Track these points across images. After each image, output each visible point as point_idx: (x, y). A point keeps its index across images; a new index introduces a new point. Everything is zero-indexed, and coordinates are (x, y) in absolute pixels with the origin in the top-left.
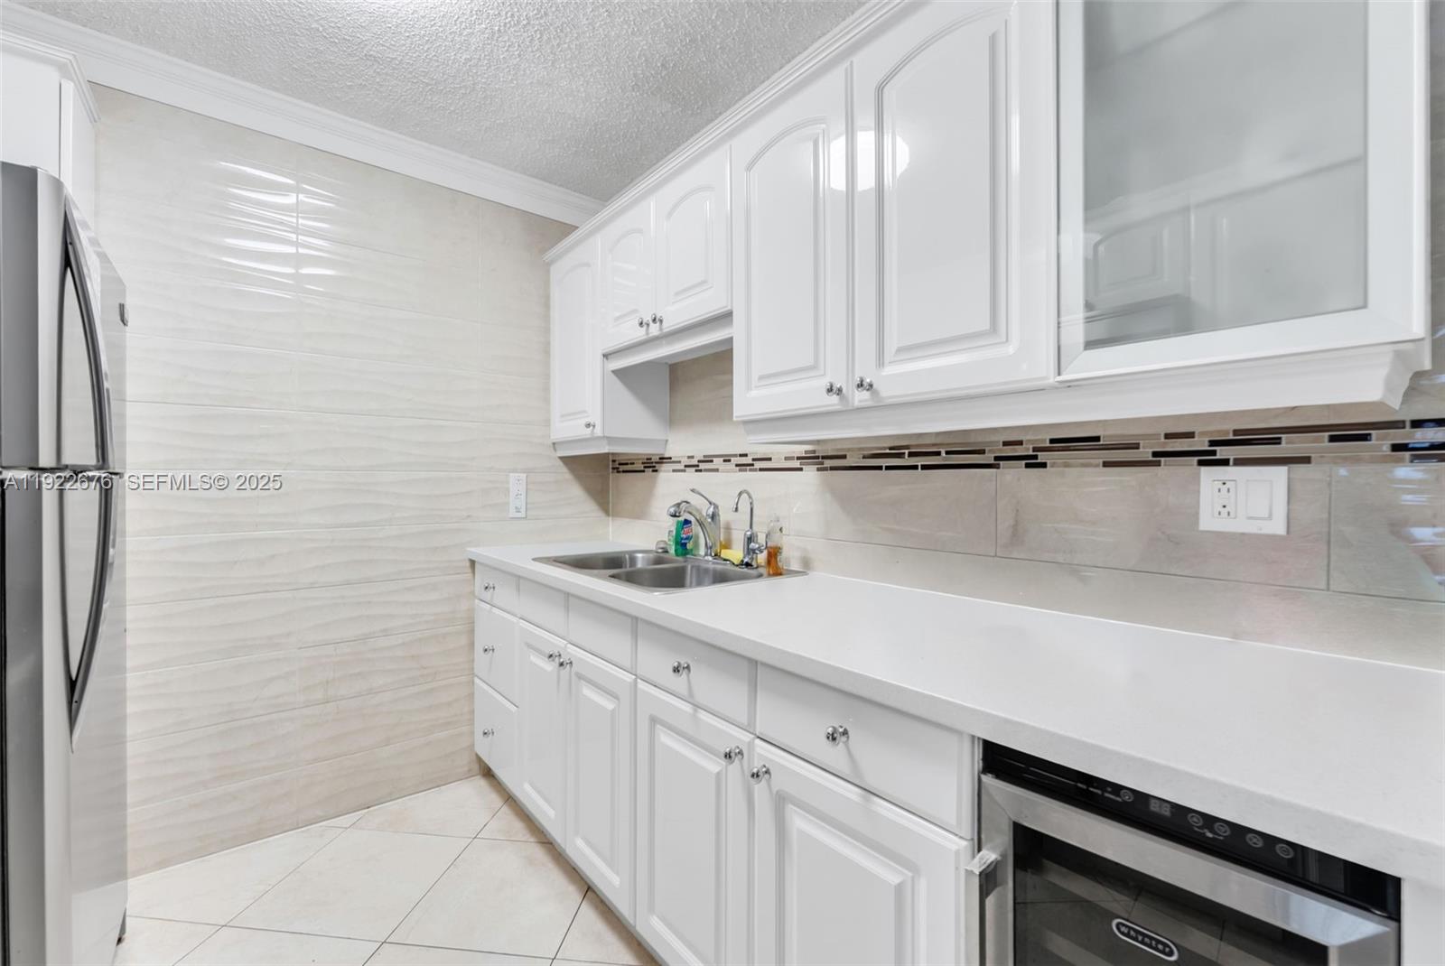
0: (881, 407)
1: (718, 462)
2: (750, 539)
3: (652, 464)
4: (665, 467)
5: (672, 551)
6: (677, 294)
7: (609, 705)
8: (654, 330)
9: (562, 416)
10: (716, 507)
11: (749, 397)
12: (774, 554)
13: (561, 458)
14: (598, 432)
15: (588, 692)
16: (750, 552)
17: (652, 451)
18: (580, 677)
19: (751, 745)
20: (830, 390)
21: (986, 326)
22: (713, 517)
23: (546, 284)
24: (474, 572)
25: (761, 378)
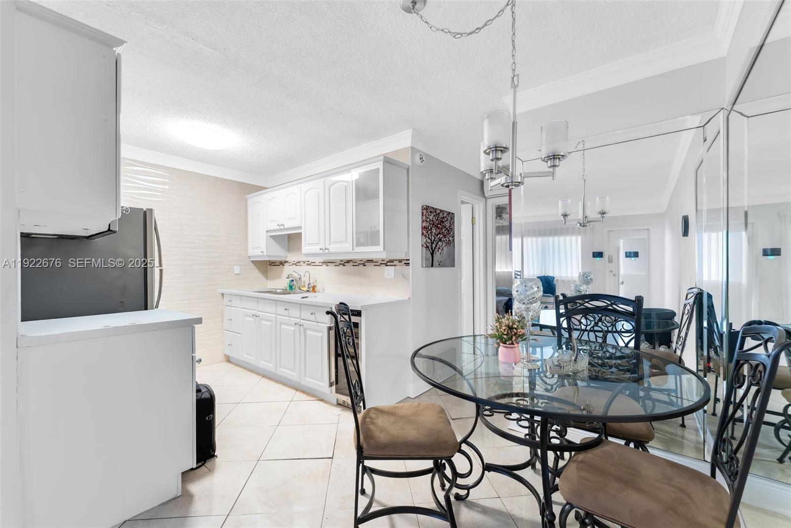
0: (330, 253)
1: (302, 263)
2: (309, 284)
3: (282, 263)
4: (286, 264)
5: (288, 289)
6: (288, 219)
7: (269, 323)
8: (282, 227)
9: (253, 248)
10: (301, 276)
11: (306, 248)
12: (314, 287)
13: (252, 261)
14: (265, 254)
15: (264, 322)
16: (309, 288)
17: (283, 259)
18: (261, 319)
19: (300, 321)
20: (320, 249)
21: (345, 240)
22: (300, 279)
23: (246, 204)
24: (223, 298)
25: (308, 244)
